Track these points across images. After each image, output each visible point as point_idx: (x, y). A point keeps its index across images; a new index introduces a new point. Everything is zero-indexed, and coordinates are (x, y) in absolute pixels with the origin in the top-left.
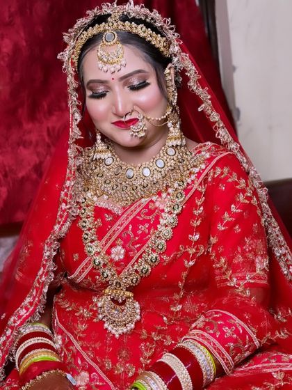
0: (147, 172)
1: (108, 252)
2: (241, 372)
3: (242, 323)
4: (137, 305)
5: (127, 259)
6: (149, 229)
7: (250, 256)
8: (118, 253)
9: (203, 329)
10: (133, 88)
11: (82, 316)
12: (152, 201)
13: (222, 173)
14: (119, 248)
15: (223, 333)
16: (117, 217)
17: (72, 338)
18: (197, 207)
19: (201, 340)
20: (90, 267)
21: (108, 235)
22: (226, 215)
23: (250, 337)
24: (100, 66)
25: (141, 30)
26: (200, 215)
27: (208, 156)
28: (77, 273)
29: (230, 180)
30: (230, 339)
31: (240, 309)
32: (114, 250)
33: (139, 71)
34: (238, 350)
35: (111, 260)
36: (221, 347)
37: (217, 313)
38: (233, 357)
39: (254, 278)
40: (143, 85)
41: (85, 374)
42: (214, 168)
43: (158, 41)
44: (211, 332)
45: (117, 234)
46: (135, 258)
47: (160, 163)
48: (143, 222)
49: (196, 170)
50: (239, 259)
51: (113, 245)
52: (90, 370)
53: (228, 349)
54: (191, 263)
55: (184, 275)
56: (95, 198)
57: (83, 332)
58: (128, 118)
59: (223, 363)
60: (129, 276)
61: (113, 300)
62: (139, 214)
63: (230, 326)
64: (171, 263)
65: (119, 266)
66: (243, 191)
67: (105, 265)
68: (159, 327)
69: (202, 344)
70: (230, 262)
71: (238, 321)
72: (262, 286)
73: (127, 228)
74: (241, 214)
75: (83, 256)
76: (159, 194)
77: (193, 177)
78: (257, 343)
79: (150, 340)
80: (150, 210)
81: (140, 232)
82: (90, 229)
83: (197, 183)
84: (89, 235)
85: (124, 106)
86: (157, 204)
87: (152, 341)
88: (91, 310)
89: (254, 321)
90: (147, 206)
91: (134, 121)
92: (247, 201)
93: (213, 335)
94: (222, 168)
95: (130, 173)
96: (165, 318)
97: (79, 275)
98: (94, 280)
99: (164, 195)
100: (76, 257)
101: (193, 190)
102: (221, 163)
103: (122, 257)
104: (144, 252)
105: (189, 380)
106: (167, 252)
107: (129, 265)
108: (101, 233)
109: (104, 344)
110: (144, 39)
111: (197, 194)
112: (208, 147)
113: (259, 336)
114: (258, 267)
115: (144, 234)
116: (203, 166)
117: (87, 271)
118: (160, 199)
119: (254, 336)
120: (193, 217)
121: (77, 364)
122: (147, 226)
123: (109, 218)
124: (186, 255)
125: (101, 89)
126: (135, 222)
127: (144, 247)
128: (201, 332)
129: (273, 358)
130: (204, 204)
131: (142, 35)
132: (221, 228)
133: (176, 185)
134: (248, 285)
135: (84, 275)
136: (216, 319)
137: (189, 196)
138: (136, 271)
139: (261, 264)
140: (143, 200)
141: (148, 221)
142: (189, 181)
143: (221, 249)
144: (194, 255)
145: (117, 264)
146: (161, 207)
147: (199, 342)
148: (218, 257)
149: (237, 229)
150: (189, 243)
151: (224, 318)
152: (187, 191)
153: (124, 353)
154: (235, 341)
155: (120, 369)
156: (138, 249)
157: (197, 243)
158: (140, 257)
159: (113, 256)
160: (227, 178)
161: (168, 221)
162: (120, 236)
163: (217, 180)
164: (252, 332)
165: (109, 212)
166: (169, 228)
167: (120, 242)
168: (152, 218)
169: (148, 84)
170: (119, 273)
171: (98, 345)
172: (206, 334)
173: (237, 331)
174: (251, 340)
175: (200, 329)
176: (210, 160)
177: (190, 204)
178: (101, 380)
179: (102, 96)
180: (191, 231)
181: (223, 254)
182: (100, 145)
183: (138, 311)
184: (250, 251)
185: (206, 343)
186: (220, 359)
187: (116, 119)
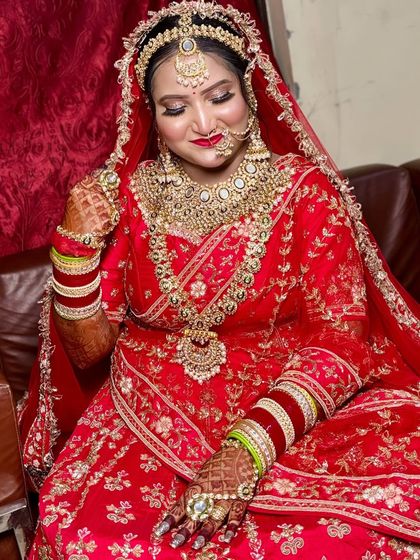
0: (224, 194)
1: (187, 289)
2: (342, 414)
3: (342, 360)
4: (222, 346)
5: (210, 295)
6: (233, 261)
7: (346, 285)
8: (199, 289)
9: (301, 369)
10: (217, 102)
11: (155, 357)
12: (234, 228)
13: (311, 192)
14: (200, 283)
15: (323, 373)
16: (194, 249)
17: (146, 380)
18: (285, 233)
19: (299, 381)
20: (166, 305)
21: (186, 269)
22: (317, 240)
23: (352, 377)
24: (179, 79)
25: (219, 34)
26: (289, 243)
27: (293, 172)
28: (150, 310)
29: (320, 200)
30: (332, 380)
31: (339, 346)
32: (193, 286)
33: (223, 82)
34: (340, 391)
35: (191, 298)
36: (321, 389)
37: (314, 351)
38: (335, 399)
39: (351, 310)
40: (227, 97)
41: (167, 420)
42: (301, 186)
43: (236, 44)
44: (310, 372)
45: (197, 267)
46: (219, 293)
47: (240, 183)
48: (227, 253)
49: (282, 190)
50: (333, 290)
51: (193, 280)
52: (173, 415)
53: (329, 391)
54: (283, 297)
55: (276, 311)
56: (167, 226)
57: (158, 375)
59: (323, 405)
60: (213, 314)
61: (194, 342)
62: (220, 245)
63: (330, 365)
64: (260, 299)
65: (201, 303)
66: (335, 212)
67: (183, 303)
68: (246, 366)
69: (302, 386)
70: (323, 292)
71: (338, 359)
72: (360, 319)
73: (207, 261)
74: (334, 238)
75: (157, 293)
76: (242, 219)
77: (279, 198)
78: (359, 381)
79: (236, 380)
80: (233, 239)
81: (223, 264)
82: (163, 262)
83: (284, 206)
84: (164, 269)
85: (208, 123)
86: (241, 232)
87: (239, 382)
88: (166, 350)
89: (356, 358)
90: (229, 235)
91: (220, 137)
92: (340, 223)
93: (313, 376)
94: (310, 187)
95: (205, 196)
96: (253, 356)
97: (153, 314)
98: (170, 319)
99: (248, 221)
100: (148, 293)
101: (280, 215)
102: (309, 180)
103: (203, 293)
104: (229, 287)
105: (291, 426)
106: (256, 286)
107: (212, 302)
108: (177, 267)
109: (184, 387)
110: (223, 43)
111: (285, 217)
112: (290, 161)
113: (362, 375)
114: (356, 297)
115: (227, 268)
116: (290, 185)
117: (161, 310)
118: (242, 226)
119: (356, 375)
120: (282, 244)
121: (156, 409)
122: (230, 257)
123: (185, 249)
124: (277, 289)
125: (177, 105)
126: (217, 254)
127: (229, 282)
128: (299, 373)
129: (376, 395)
130: (293, 229)
131: (222, 39)
132: (311, 255)
133: (261, 209)
134: (346, 318)
135: (158, 314)
136: (313, 358)
137: (276, 220)
138: (221, 309)
139: (358, 294)
140: (224, 227)
141: (232, 252)
142: (275, 203)
143: (313, 278)
144: (286, 287)
145: (198, 301)
146: (246, 235)
147: (298, 384)
148: (310, 288)
149: (330, 256)
150: (279, 274)
151: (323, 356)
152: (273, 215)
153: (207, 397)
154: (336, 381)
155: (205, 413)
156: (222, 285)
157: (288, 274)
158: (225, 292)
159: (192, 293)
160: (316, 197)
161: (255, 249)
162: (200, 271)
163: (305, 201)
164: (354, 371)
165: (184, 242)
166: (257, 259)
167: (200, 276)
168: (236, 248)
169: (232, 95)
170: (199, 311)
171: (176, 388)
172: (304, 375)
173: (338, 371)
174: (353, 379)
175: (297, 369)
176: (296, 177)
177: (278, 230)
178: (186, 425)
179: (180, 112)
180: (281, 260)
181: (314, 285)
182: (169, 166)
183: (224, 353)
184: (345, 280)
185: (305, 384)
186: (321, 401)
187: (196, 137)
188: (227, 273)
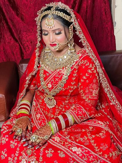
0: (61, 60)
1: (47, 85)
3: (85, 111)
4: (55, 101)
5: (52, 88)
6: (59, 80)
7: (91, 90)
8: (50, 86)
9: (73, 110)
11: (41, 98)
12: (60, 71)
14: (50, 84)
15: (78, 112)
18: (74, 73)
22: (84, 77)
23: (86, 115)
24: (46, 26)
26: (75, 76)
30: (80, 115)
33: (58, 29)
34: (82, 118)
35: (48, 87)
36: (76, 117)
37: (78, 106)
38: (80, 120)
39: (91, 97)
40: (59, 33)
41: (39, 115)
42: (81, 61)
44: (75, 111)
46: (55, 88)
47: (65, 57)
48: (57, 78)
49: (75, 61)
50: (87, 91)
51: (48, 83)
52: (41, 114)
53: (79, 117)
54: (72, 91)
55: (69, 94)
56: (44, 67)
57: (41, 103)
58: (54, 43)
60: (53, 93)
62: (56, 75)
63: (81, 111)
65: (50, 89)
66: (91, 69)
67: (46, 88)
68: (61, 106)
70: (84, 92)
73: (52, 79)
74: (89, 77)
76: (63, 68)
77: (74, 63)
78: (89, 117)
79: (58, 109)
80: (59, 74)
81: (56, 80)
82: (42, 77)
83: (75, 66)
84: (42, 79)
85: (53, 39)
86: (62, 72)
89: (89, 110)
90: (59, 72)
91: (55, 45)
92: (92, 72)
94: (84, 61)
95: (56, 60)
96: (63, 103)
99: (64, 69)
101: (74, 68)
102: (84, 59)
103: (51, 87)
104: (57, 86)
106: (64, 87)
107: (53, 90)
108: (45, 79)
110: (62, 17)
111: (75, 70)
113: (90, 115)
116: (78, 60)
118: (63, 70)
120: (73, 77)
123: (48, 74)
124: (70, 89)
125: (46, 33)
126: (55, 77)
129: (93, 121)
130: (77, 73)
132: (82, 81)
133: (68, 66)
134: (89, 99)
136: (77, 108)
137: (72, 70)
138: (55, 92)
141: (59, 77)
142: (73, 65)
143: (82, 87)
144: (73, 89)
145: (49, 89)
146: (63, 73)
149: (87, 81)
150: (71, 85)
152: (72, 68)
153: (51, 111)
154: (81, 115)
156: (55, 85)
157: (74, 85)
158: (56, 87)
159: (48, 86)
160: (85, 64)
161: (65, 77)
162: (50, 81)
163: (82, 65)
164: (87, 113)
165: (48, 73)
166: (65, 80)
167: (50, 82)
168: (60, 76)
169: (61, 33)
170: (50, 91)
172: (73, 112)
173: (83, 113)
174: (87, 116)
176: (80, 57)
177: (72, 72)
180: (72, 81)
181: (82, 89)
184: (91, 88)
185: (72, 114)
186: (76, 120)
188: (57, 83)
